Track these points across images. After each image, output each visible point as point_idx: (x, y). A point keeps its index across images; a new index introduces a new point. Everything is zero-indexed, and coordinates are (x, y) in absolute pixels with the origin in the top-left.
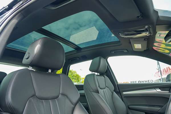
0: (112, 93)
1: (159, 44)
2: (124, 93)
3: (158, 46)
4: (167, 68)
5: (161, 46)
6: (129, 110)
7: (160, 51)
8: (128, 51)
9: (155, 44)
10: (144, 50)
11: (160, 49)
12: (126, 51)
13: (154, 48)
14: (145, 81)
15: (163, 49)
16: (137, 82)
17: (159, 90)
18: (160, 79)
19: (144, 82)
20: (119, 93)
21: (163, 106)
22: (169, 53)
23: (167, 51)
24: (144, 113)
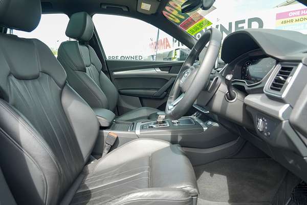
0: (100, 73)
1: (172, 9)
2: (115, 73)
3: (170, 11)
4: (164, 39)
5: (173, 13)
6: (120, 96)
7: (169, 18)
8: (128, 9)
9: (167, 8)
10: (152, 14)
11: (171, 15)
12: (125, 9)
13: (164, 12)
14: (131, 57)
15: (173, 17)
16: (119, 59)
17: (158, 70)
18: (153, 56)
19: (130, 59)
20: (108, 73)
21: (159, 89)
22: (178, 24)
23: (178, 21)
24: (138, 98)
